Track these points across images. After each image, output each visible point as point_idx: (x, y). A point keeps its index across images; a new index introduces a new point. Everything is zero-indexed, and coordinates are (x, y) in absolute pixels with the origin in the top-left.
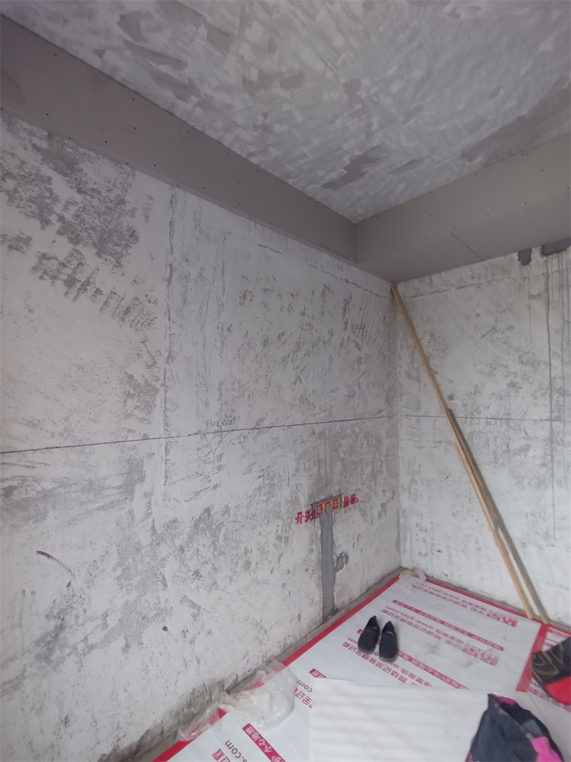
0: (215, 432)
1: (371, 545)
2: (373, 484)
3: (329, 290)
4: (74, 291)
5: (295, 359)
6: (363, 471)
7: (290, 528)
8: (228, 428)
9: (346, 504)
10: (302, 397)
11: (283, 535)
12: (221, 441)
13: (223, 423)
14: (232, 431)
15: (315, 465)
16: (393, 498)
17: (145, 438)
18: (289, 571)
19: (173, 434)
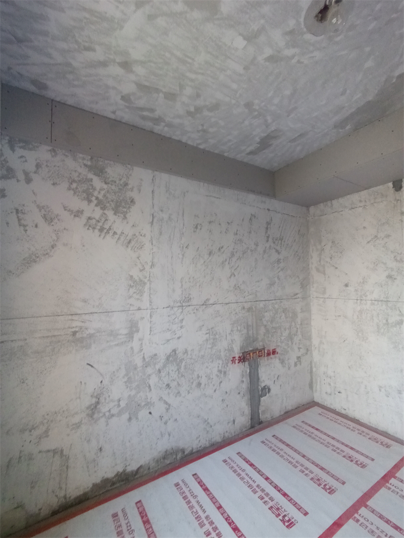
0: (179, 306)
1: (289, 384)
2: (290, 343)
3: (255, 217)
4: (103, 234)
5: (230, 262)
6: (282, 334)
7: (228, 366)
8: (187, 304)
9: (269, 354)
10: (235, 286)
11: (223, 370)
12: (182, 312)
13: (183, 302)
14: (189, 306)
15: (245, 328)
16: (307, 354)
17: (139, 309)
18: (226, 392)
19: (154, 307)
